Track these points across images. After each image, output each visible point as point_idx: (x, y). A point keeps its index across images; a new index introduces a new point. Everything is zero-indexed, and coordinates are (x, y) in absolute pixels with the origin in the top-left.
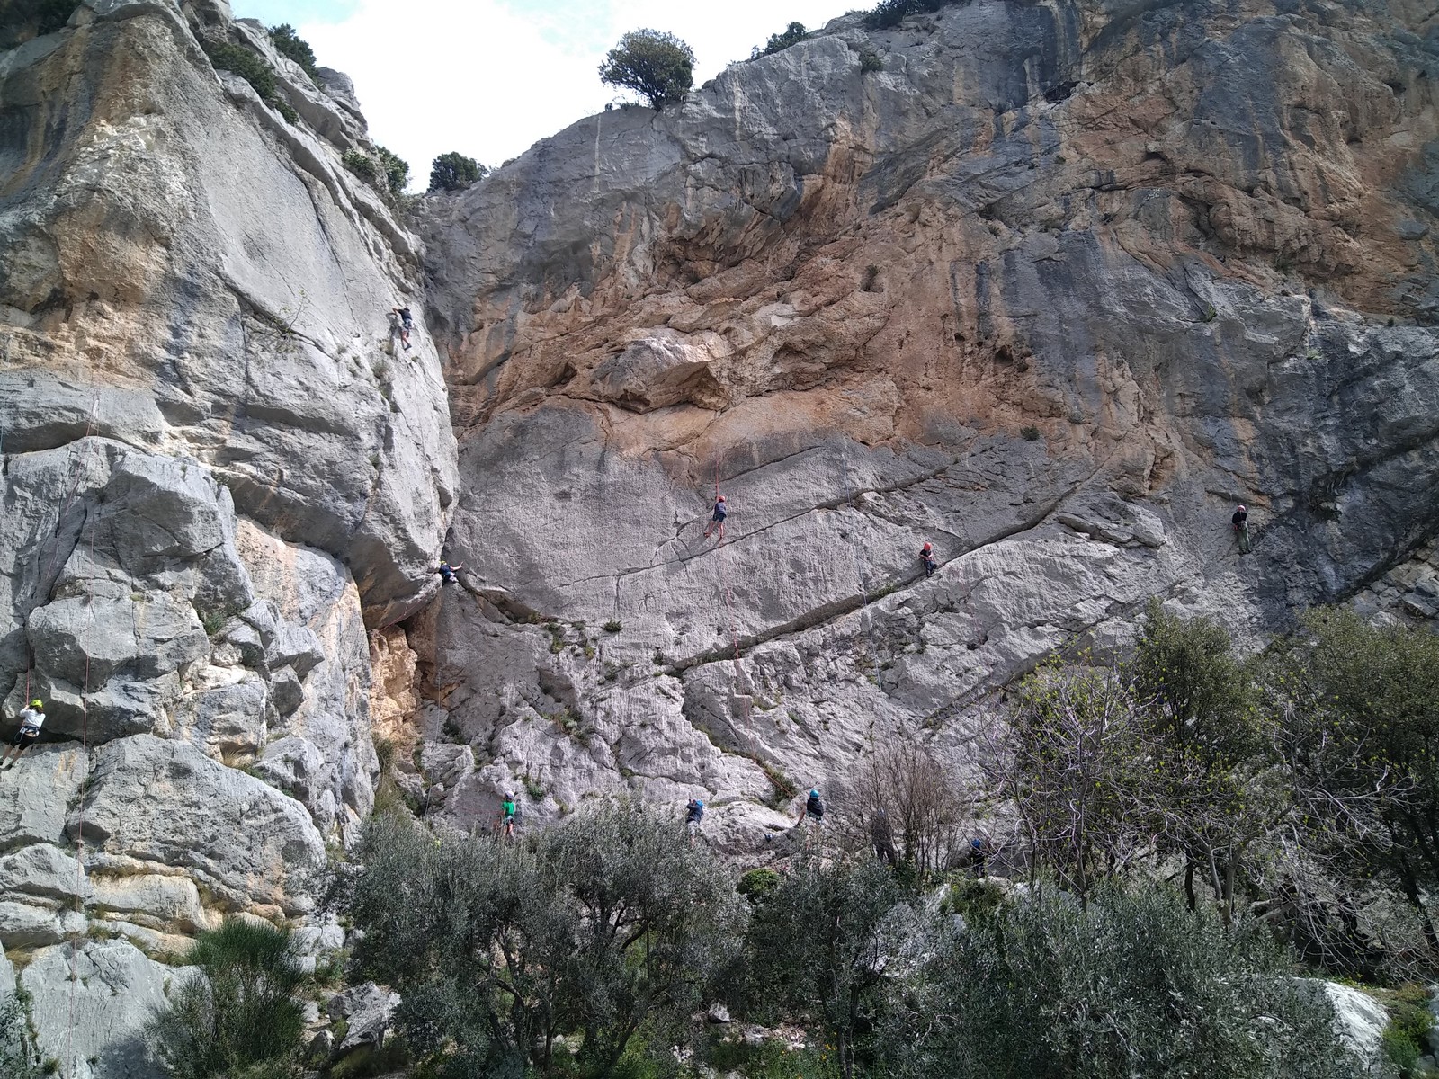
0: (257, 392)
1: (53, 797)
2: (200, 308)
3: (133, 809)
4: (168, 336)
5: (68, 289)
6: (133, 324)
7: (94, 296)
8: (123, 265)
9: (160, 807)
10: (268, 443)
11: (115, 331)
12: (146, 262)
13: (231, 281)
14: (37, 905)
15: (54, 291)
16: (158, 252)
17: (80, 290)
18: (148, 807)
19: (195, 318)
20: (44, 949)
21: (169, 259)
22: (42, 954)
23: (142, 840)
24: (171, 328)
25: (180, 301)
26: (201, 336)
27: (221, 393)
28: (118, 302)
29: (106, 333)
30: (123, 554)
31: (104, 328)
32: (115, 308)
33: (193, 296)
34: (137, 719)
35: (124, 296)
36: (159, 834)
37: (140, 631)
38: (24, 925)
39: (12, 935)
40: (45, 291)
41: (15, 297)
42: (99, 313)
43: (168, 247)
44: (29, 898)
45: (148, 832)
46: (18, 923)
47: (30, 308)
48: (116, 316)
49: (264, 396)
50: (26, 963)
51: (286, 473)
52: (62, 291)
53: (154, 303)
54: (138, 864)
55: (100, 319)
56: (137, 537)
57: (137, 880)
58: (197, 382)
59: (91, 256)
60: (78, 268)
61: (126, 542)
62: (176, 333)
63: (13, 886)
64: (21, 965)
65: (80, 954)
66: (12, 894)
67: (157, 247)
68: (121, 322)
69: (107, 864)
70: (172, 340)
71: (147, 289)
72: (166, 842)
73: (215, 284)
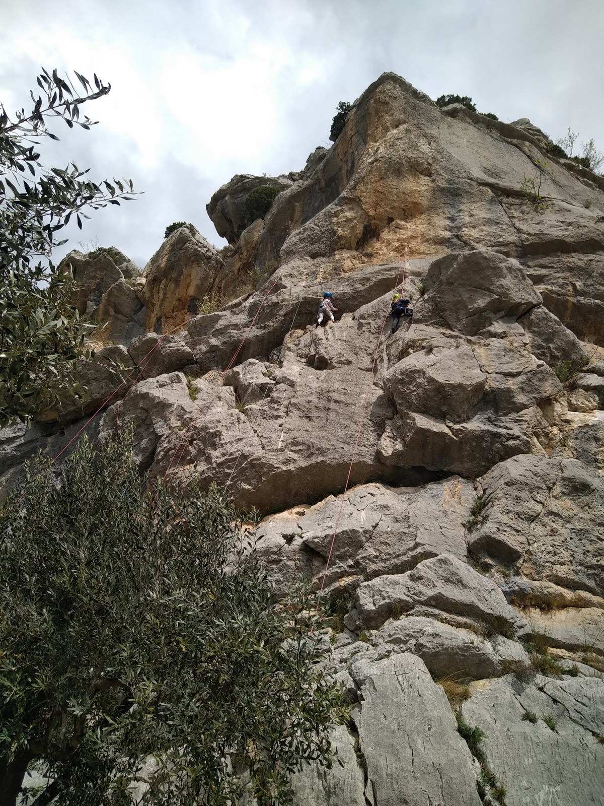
0: (529, 234)
1: (446, 520)
2: (465, 201)
3: (538, 529)
4: (448, 222)
5: (373, 222)
6: (421, 226)
7: (391, 220)
8: (404, 193)
9: (569, 526)
10: (553, 267)
11: (410, 234)
12: (419, 187)
13: (481, 180)
14: (459, 625)
15: (365, 227)
16: (424, 180)
17: (381, 219)
18: (554, 526)
19: (462, 207)
20: (482, 682)
21: (433, 181)
22: (481, 687)
23: (563, 564)
24: (448, 218)
25: (449, 202)
26: (472, 216)
27: (501, 244)
28: (407, 218)
29: (404, 237)
30: (451, 320)
31: (404, 234)
32: (406, 222)
33: (458, 195)
34: (510, 442)
35: (410, 211)
36: (580, 556)
37: (487, 368)
38: (448, 643)
39: (436, 655)
40: (360, 229)
41: (343, 242)
42: (396, 227)
43: (430, 175)
44: (445, 615)
45: (566, 555)
46: (437, 640)
47: (354, 246)
48: (408, 225)
49: (535, 235)
50: (465, 696)
51: (578, 284)
52: (370, 225)
53: (432, 208)
54: (569, 594)
55: (398, 230)
56: (459, 302)
57: (572, 612)
58: (479, 242)
59: (381, 197)
60: (376, 205)
61: (451, 310)
62: (452, 219)
63: (423, 598)
64: (457, 698)
65: (531, 690)
66: (424, 608)
67: (422, 177)
68: (412, 228)
69: (529, 590)
70: (451, 224)
71: (424, 202)
72: (591, 567)
73: (469, 184)
